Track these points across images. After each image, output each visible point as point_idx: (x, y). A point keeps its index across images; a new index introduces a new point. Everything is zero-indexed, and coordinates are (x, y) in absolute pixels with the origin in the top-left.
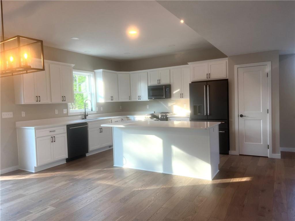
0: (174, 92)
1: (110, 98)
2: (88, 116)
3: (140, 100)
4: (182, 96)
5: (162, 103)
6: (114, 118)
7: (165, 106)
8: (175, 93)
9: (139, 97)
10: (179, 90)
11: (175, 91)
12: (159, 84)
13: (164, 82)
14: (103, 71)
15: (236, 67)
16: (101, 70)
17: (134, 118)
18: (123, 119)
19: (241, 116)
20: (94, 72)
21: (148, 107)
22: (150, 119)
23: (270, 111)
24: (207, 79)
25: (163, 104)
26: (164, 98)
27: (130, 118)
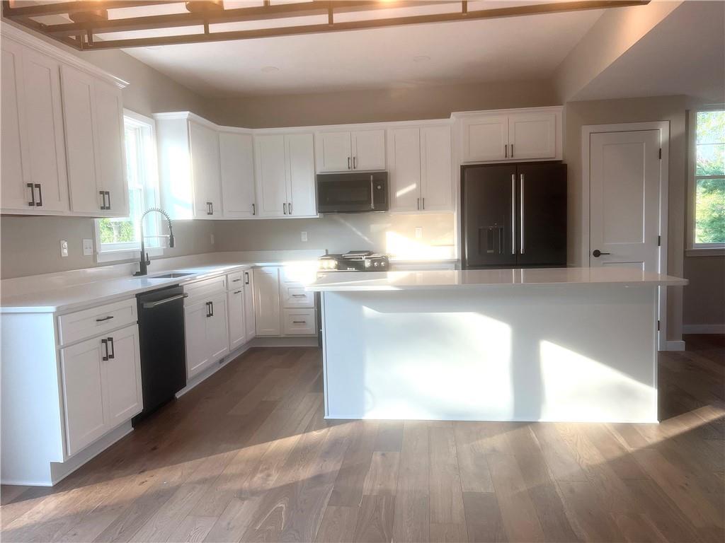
0: (399, 194)
1: (206, 207)
2: (149, 263)
3: (288, 217)
4: (421, 203)
5: (348, 225)
6: (231, 270)
7: (360, 234)
8: (400, 197)
9: (288, 207)
10: (413, 187)
11: (399, 190)
12: (353, 171)
13: (367, 164)
14: (188, 120)
15: (586, 130)
16: (184, 115)
17: (278, 269)
18: (247, 273)
19: (597, 254)
20: (152, 117)
21: (304, 237)
22: (336, 270)
23: (664, 241)
24: (504, 159)
25: (354, 229)
26: (373, 210)
27: (263, 269)
